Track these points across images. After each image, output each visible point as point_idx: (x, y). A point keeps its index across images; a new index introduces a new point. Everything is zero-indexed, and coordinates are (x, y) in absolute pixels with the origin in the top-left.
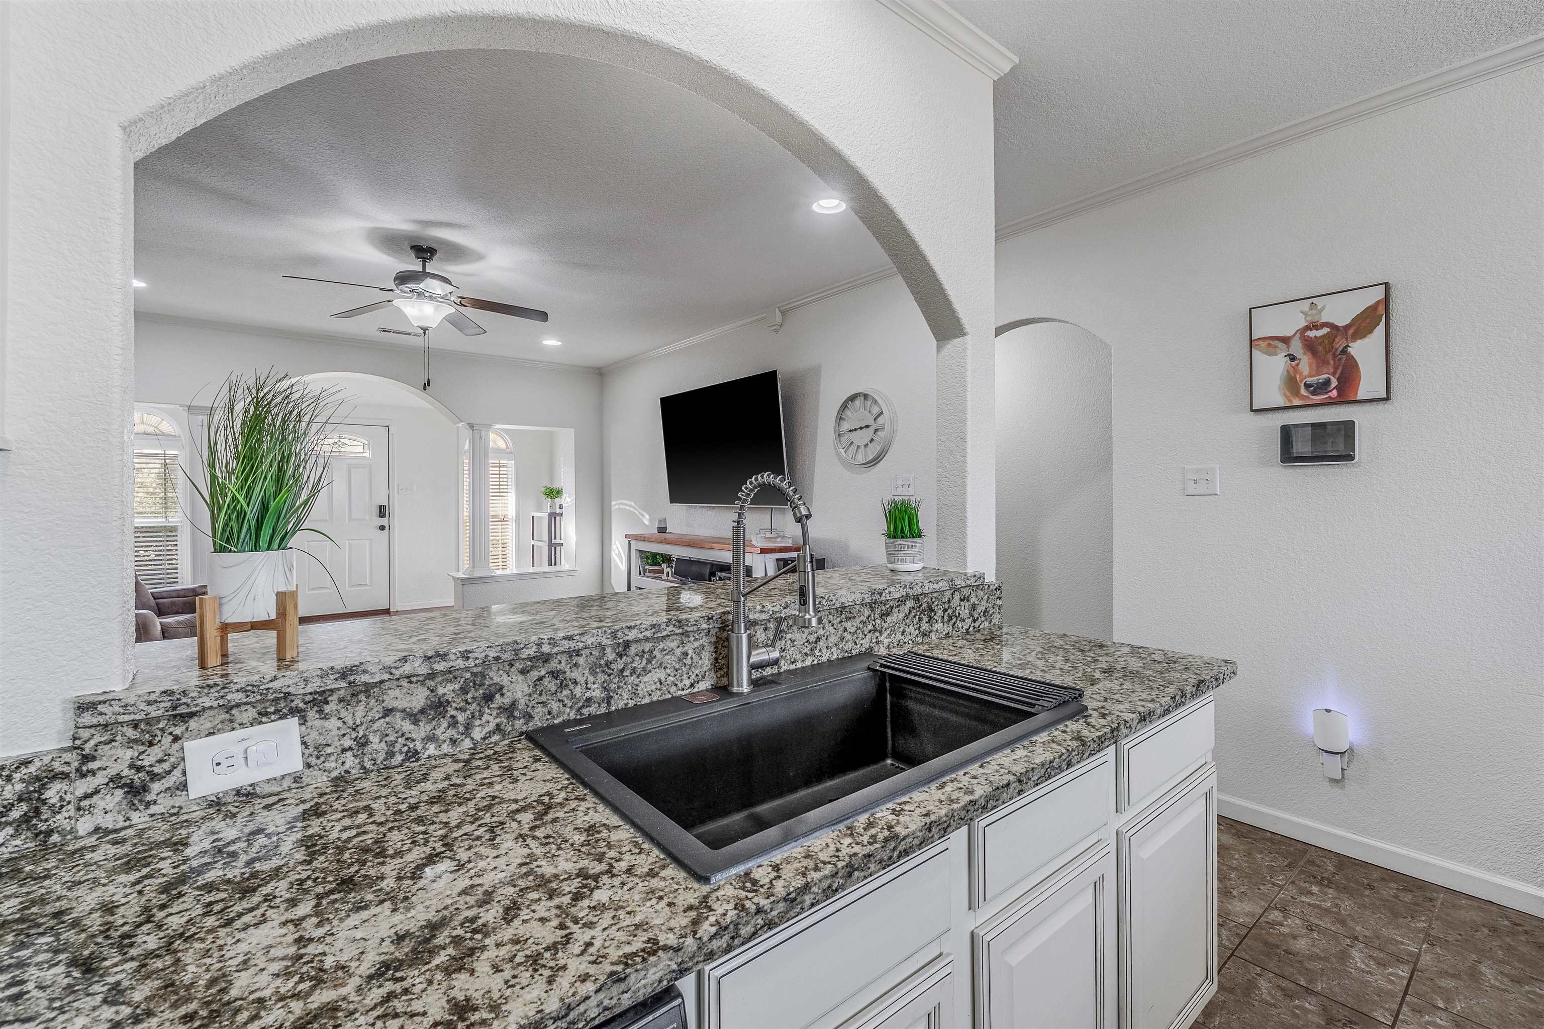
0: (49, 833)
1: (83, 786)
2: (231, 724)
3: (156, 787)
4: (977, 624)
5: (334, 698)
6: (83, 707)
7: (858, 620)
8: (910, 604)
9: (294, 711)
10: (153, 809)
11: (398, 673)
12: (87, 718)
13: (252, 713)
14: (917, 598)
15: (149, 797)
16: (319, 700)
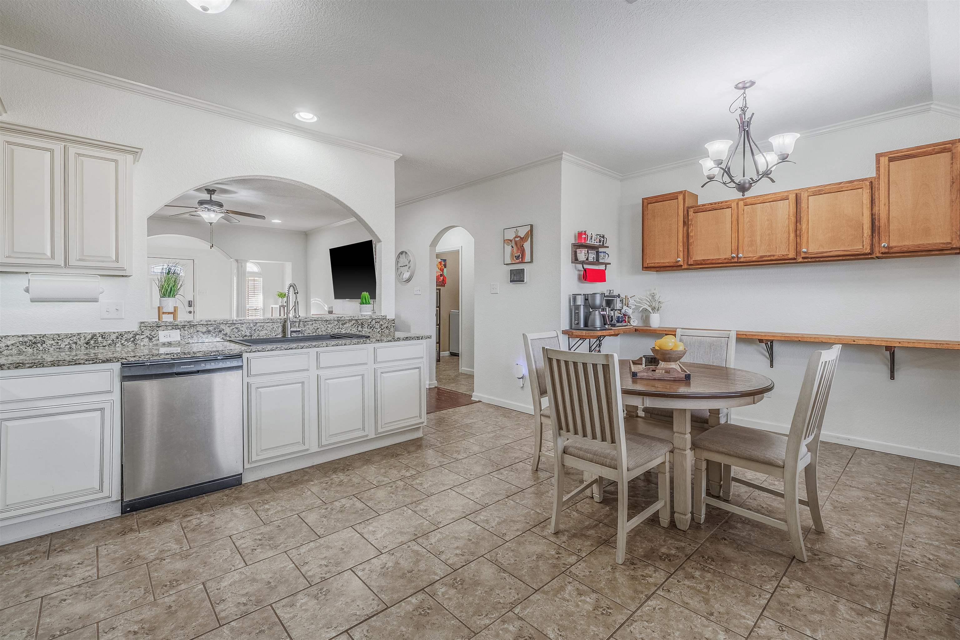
0: (137, 344)
1: (142, 337)
2: (167, 329)
3: (154, 339)
4: (383, 330)
5: (186, 327)
6: (142, 323)
7: (333, 325)
8: (353, 322)
9: (179, 329)
10: (153, 343)
11: (200, 323)
12: (143, 325)
13: (170, 328)
14: (356, 320)
15: (153, 341)
16: (184, 327)
